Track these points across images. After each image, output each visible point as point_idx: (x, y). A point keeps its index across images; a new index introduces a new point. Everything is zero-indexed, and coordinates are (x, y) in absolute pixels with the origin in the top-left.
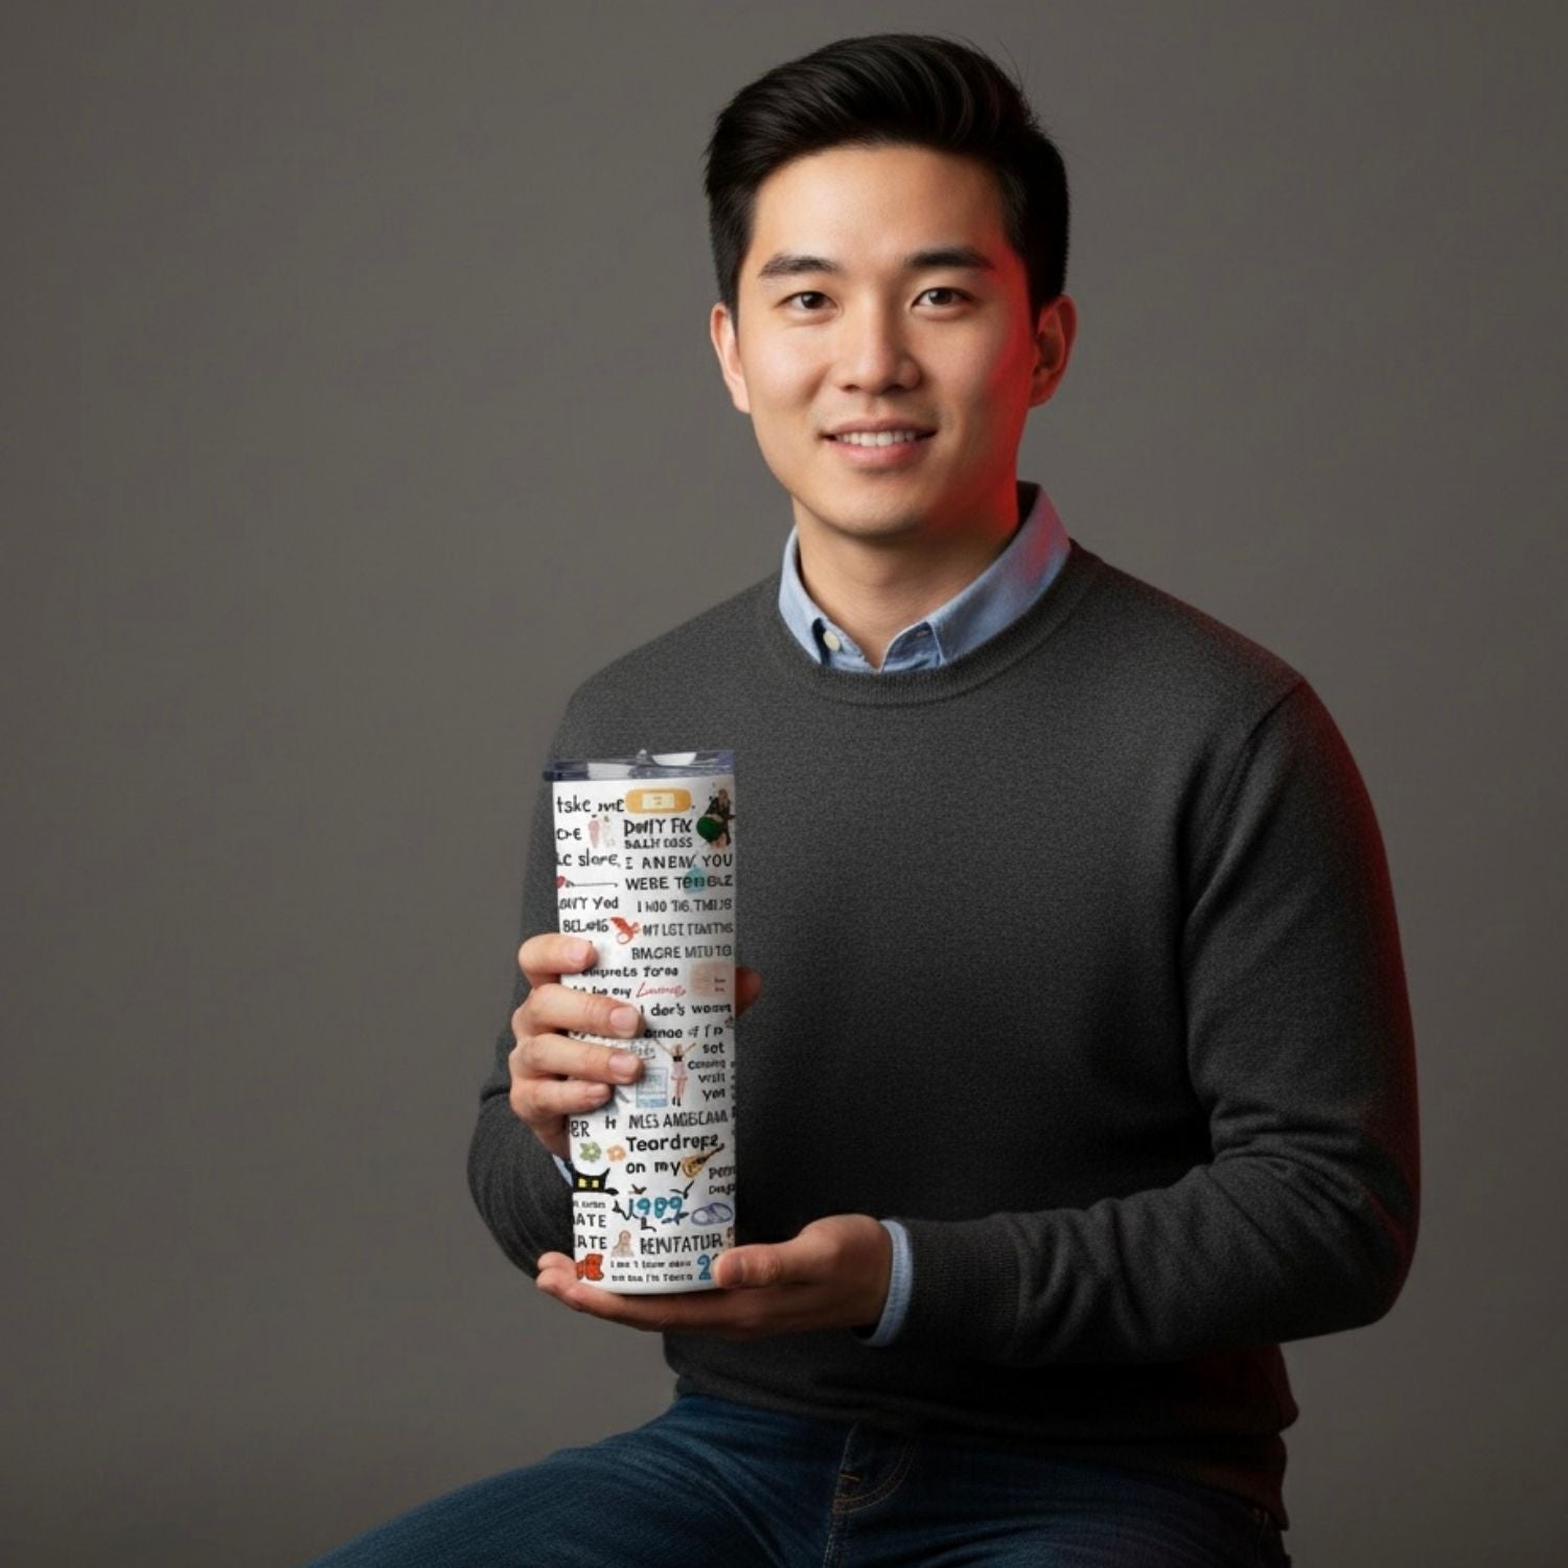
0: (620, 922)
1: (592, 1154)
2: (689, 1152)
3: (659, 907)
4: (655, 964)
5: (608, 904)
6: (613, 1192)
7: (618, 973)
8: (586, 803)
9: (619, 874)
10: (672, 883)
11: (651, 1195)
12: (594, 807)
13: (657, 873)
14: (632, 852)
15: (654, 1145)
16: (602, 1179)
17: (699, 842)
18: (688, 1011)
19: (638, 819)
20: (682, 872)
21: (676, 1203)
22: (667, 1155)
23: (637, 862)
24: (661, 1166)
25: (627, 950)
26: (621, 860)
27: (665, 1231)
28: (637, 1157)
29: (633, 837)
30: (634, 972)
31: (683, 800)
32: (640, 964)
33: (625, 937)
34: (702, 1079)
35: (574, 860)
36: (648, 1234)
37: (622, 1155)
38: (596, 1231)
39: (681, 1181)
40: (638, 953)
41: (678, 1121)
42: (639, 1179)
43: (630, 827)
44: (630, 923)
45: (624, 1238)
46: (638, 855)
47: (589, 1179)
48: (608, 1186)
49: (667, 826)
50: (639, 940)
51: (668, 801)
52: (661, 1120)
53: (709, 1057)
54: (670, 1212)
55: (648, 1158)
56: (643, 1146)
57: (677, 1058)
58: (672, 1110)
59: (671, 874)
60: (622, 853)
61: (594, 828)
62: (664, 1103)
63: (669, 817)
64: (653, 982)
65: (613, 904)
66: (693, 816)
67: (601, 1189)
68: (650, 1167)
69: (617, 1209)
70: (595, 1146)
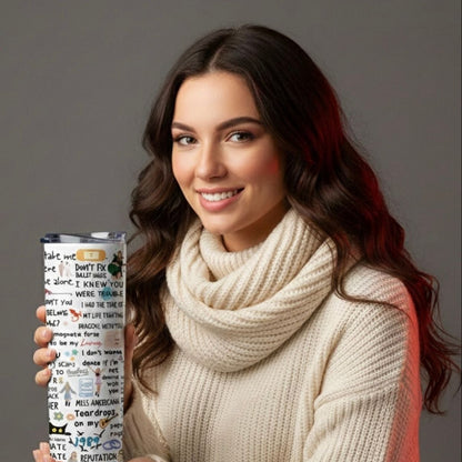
0: (72, 311)
1: (59, 416)
2: (102, 417)
3: (90, 305)
4: (89, 331)
5: (68, 303)
6: (69, 434)
7: (72, 335)
8: (58, 255)
9: (73, 289)
10: (96, 294)
11: (85, 436)
12: (61, 257)
13: (90, 289)
14: (78, 279)
15: (87, 414)
16: (64, 428)
17: (109, 275)
18: (103, 353)
19: (81, 264)
20: (101, 289)
21: (97, 440)
22: (93, 418)
23: (81, 284)
24: (90, 423)
25: (77, 324)
26: (74, 282)
27: (91, 452)
28: (79, 419)
29: (79, 271)
30: (79, 335)
31: (102, 254)
32: (82, 331)
33: (75, 318)
34: (109, 384)
35: (52, 282)
36: (84, 453)
37: (73, 418)
38: (62, 451)
39: (99, 430)
40: (81, 326)
41: (98, 403)
42: (80, 429)
43: (78, 267)
44: (77, 312)
45: (74, 455)
46: (82, 280)
47: (58, 428)
48: (67, 431)
49: (95, 267)
50: (82, 320)
51: (96, 256)
52: (90, 402)
53: (111, 374)
54: (94, 444)
55: (85, 420)
56: (82, 414)
57: (98, 375)
58: (96, 398)
59: (96, 290)
60: (74, 279)
61: (61, 267)
62: (91, 395)
63: (96, 263)
64: (88, 339)
65: (70, 303)
66: (107, 263)
67: (63, 433)
68: (85, 423)
69: (71, 442)
70: (60, 413)
